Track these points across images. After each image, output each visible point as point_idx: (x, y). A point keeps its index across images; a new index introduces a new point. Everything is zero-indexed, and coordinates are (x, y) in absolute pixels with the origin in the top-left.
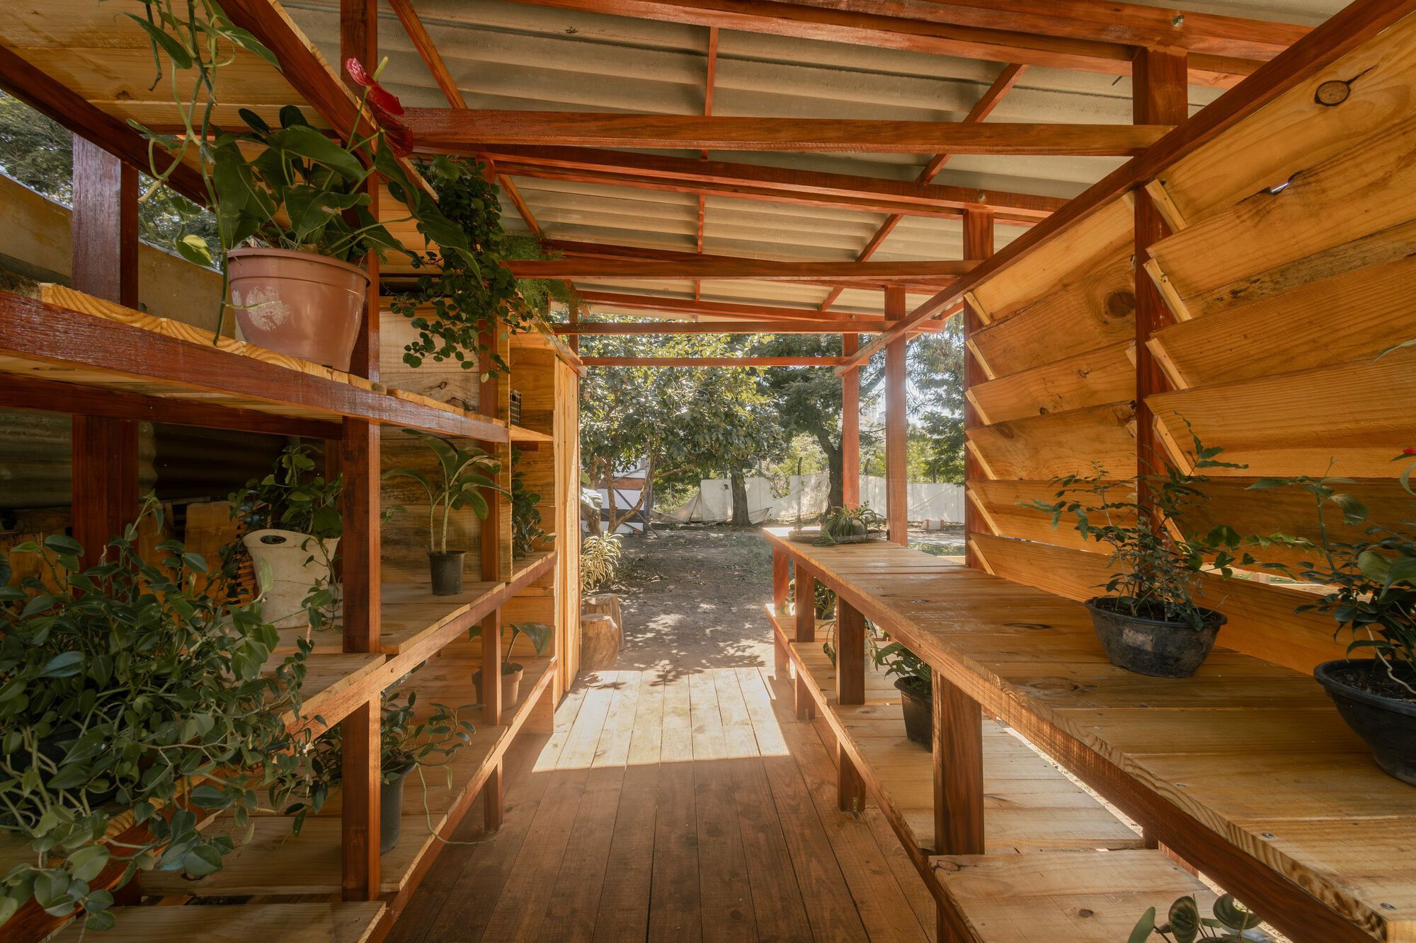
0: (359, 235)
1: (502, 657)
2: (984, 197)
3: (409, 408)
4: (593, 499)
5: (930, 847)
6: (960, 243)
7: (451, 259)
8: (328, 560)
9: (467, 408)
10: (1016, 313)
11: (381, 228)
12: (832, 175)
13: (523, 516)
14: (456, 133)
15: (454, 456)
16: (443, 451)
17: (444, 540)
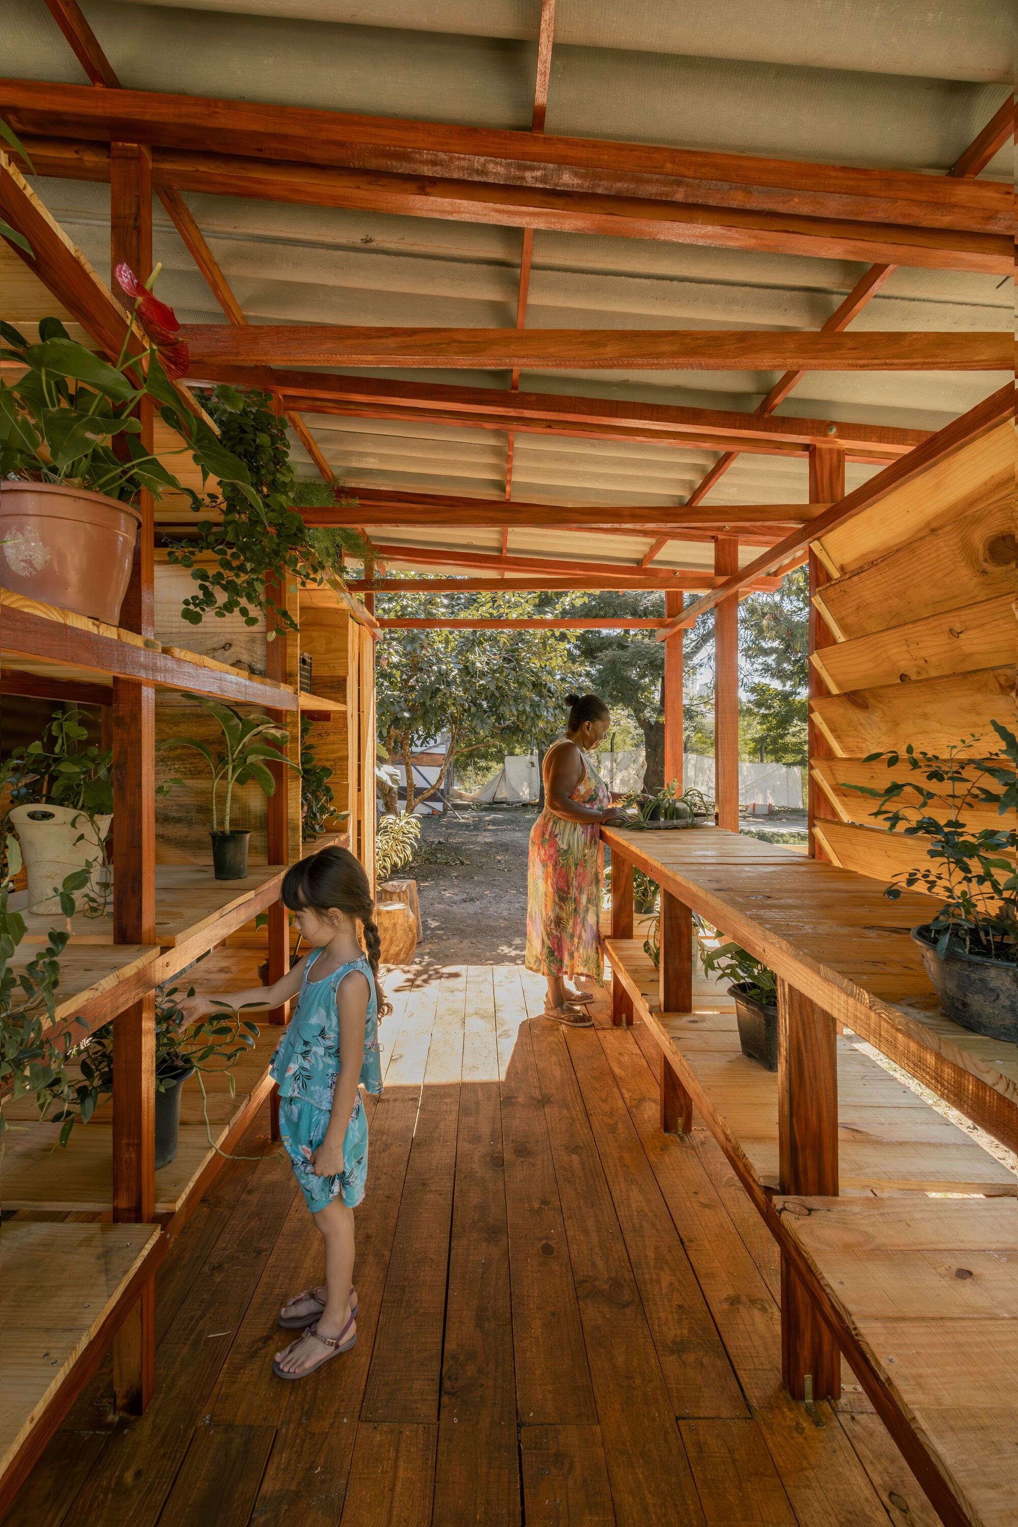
0: (130, 469)
1: (291, 948)
2: (834, 430)
3: (187, 669)
4: (391, 776)
5: (775, 1184)
6: (805, 486)
7: (235, 501)
8: (99, 839)
9: (252, 671)
10: (872, 564)
11: (154, 462)
12: (659, 406)
13: (314, 793)
14: (237, 354)
15: (237, 725)
16: (226, 719)
17: (228, 818)
